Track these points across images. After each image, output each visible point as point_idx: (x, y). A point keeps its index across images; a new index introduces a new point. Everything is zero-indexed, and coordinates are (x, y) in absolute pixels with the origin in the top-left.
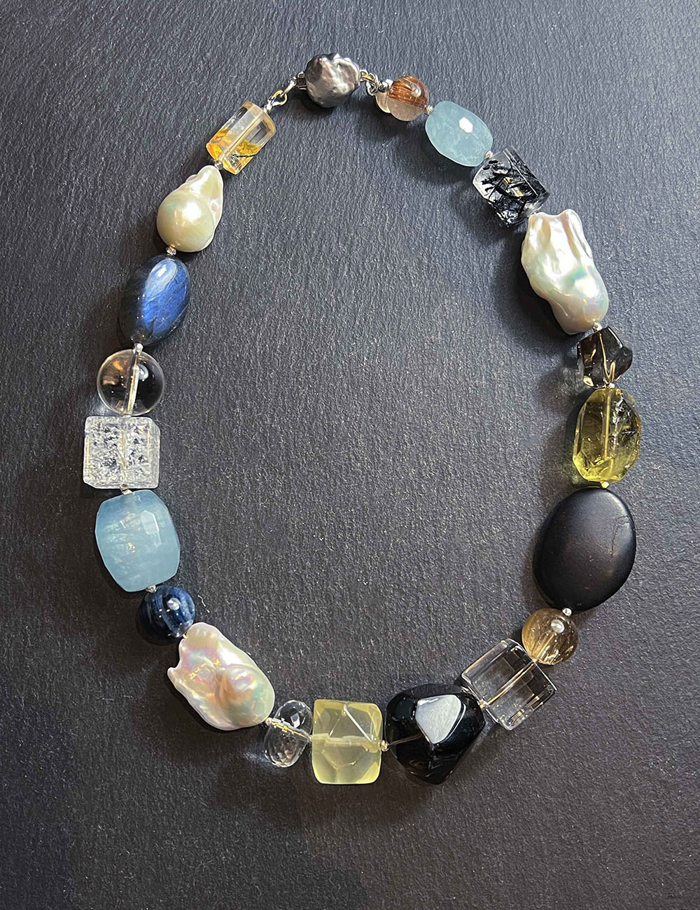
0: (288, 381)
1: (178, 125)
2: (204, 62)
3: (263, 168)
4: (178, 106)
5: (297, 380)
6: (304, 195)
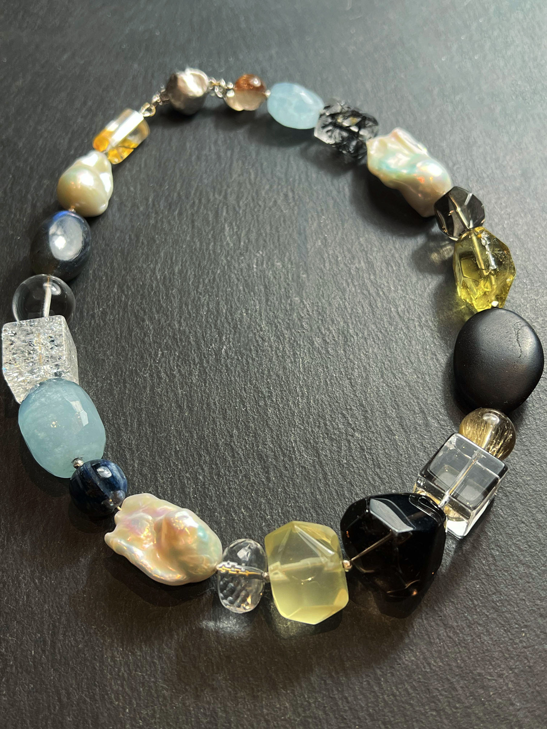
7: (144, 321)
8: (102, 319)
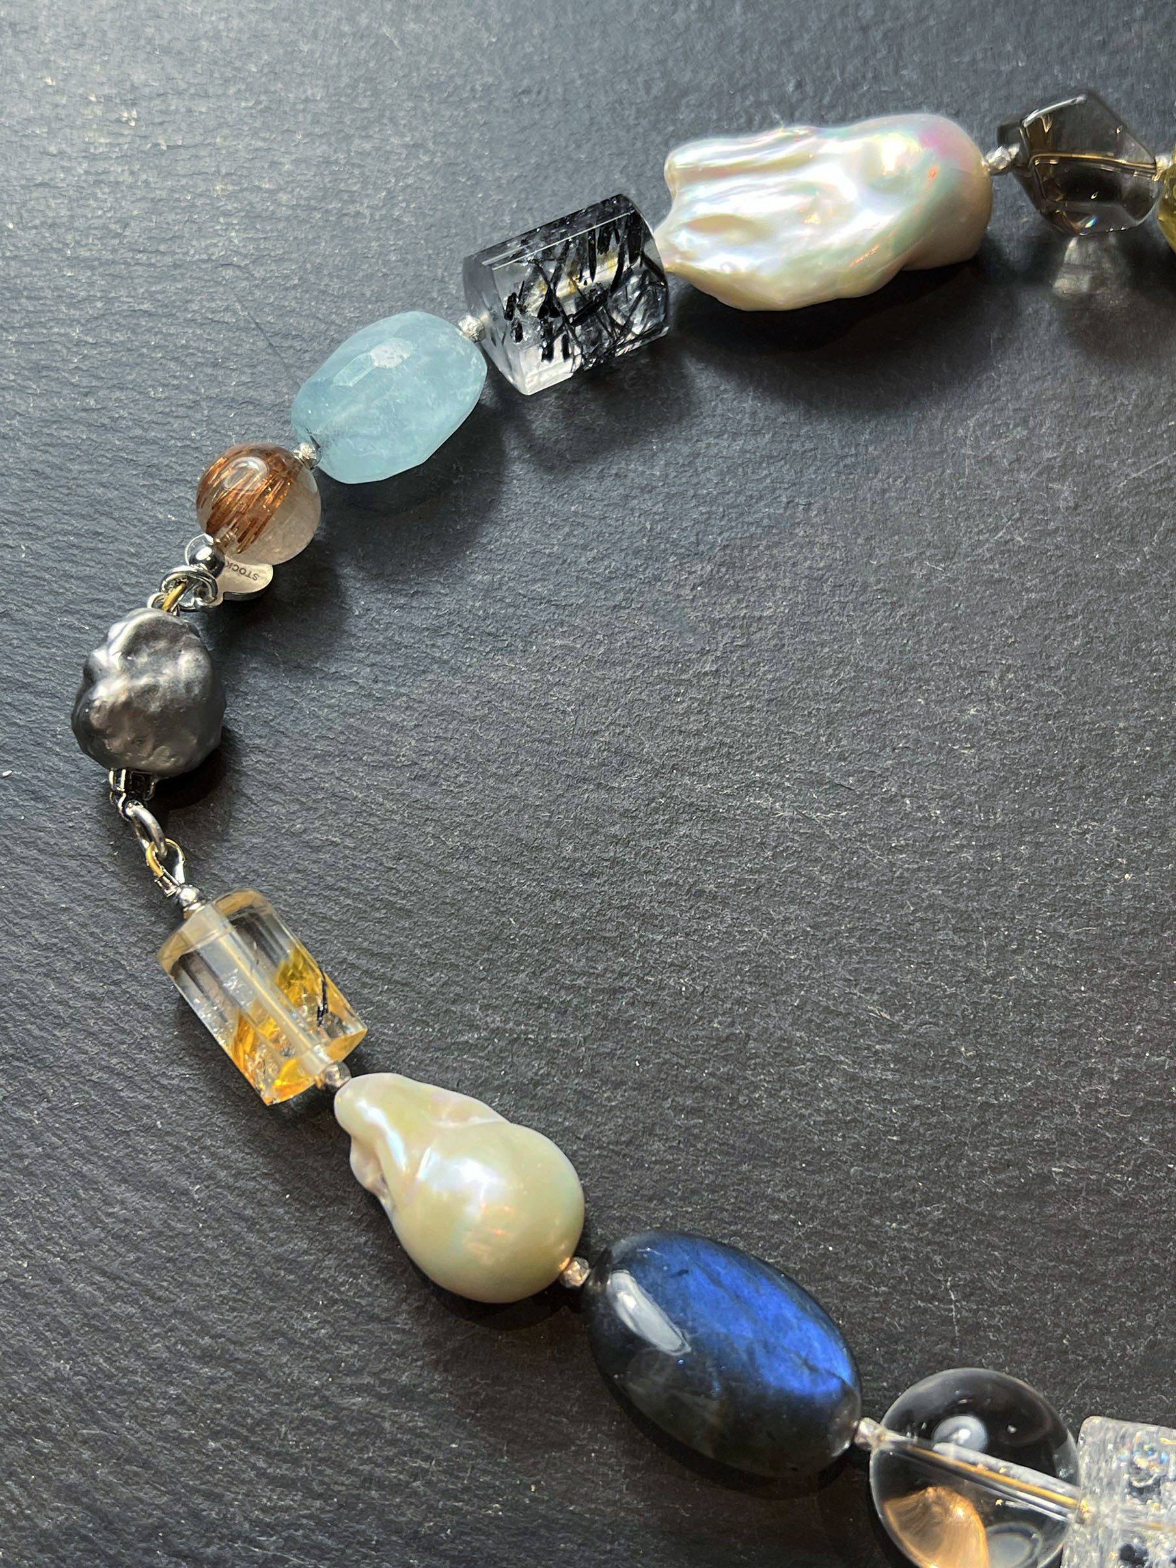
1: (158, 1187)
7: (1047, 1178)
8: (994, 1304)
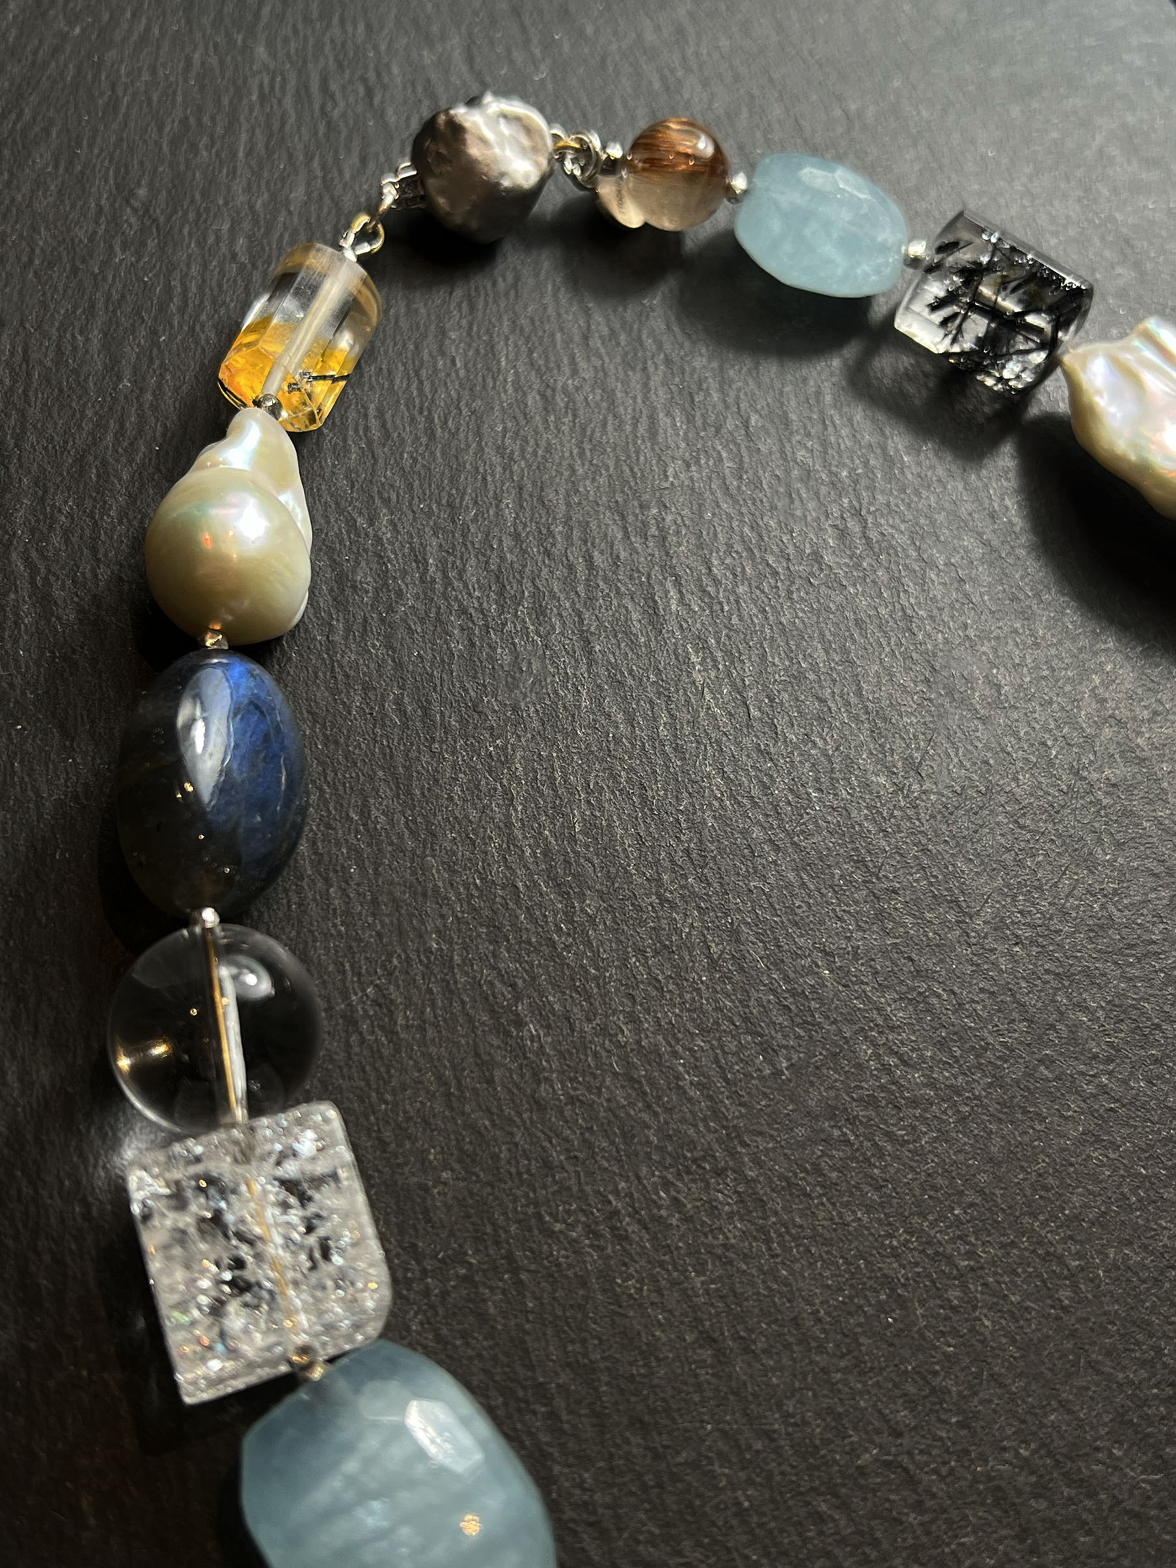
0: (638, 909)
1: (114, 358)
2: (135, 211)
3: (372, 411)
4: (101, 318)
5: (662, 900)
6: (500, 450)
